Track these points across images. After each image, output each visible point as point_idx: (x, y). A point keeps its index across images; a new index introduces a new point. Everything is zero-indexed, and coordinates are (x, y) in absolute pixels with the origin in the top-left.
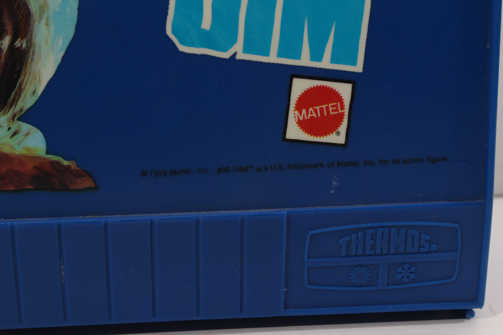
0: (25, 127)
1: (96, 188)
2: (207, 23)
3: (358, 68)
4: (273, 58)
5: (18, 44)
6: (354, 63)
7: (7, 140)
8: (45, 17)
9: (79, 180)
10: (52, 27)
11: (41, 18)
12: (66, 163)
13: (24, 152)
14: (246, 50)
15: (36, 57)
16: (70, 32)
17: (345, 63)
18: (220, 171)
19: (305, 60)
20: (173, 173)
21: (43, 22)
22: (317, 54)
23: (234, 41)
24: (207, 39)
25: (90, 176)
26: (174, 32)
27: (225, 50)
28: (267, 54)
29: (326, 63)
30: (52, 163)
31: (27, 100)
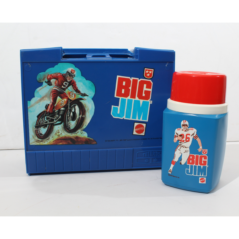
0: (84, 132)
1: (97, 144)
2: (118, 112)
3: (147, 121)
4: (131, 119)
5: (83, 116)
6: (146, 120)
7: (80, 134)
8: (88, 111)
9: (93, 142)
10: (89, 113)
11: (87, 111)
12: (91, 139)
13: (83, 137)
14: (126, 117)
15: (86, 119)
16: (93, 114)
17: (144, 120)
18: (120, 140)
19: (137, 119)
20: (112, 141)
21: (88, 112)
22: (139, 118)
23: (124, 116)
24: (119, 115)
25: (96, 141)
26: (112, 114)
27: (122, 117)
28: (130, 118)
29: (141, 120)
30: (89, 139)
31: (84, 127)
